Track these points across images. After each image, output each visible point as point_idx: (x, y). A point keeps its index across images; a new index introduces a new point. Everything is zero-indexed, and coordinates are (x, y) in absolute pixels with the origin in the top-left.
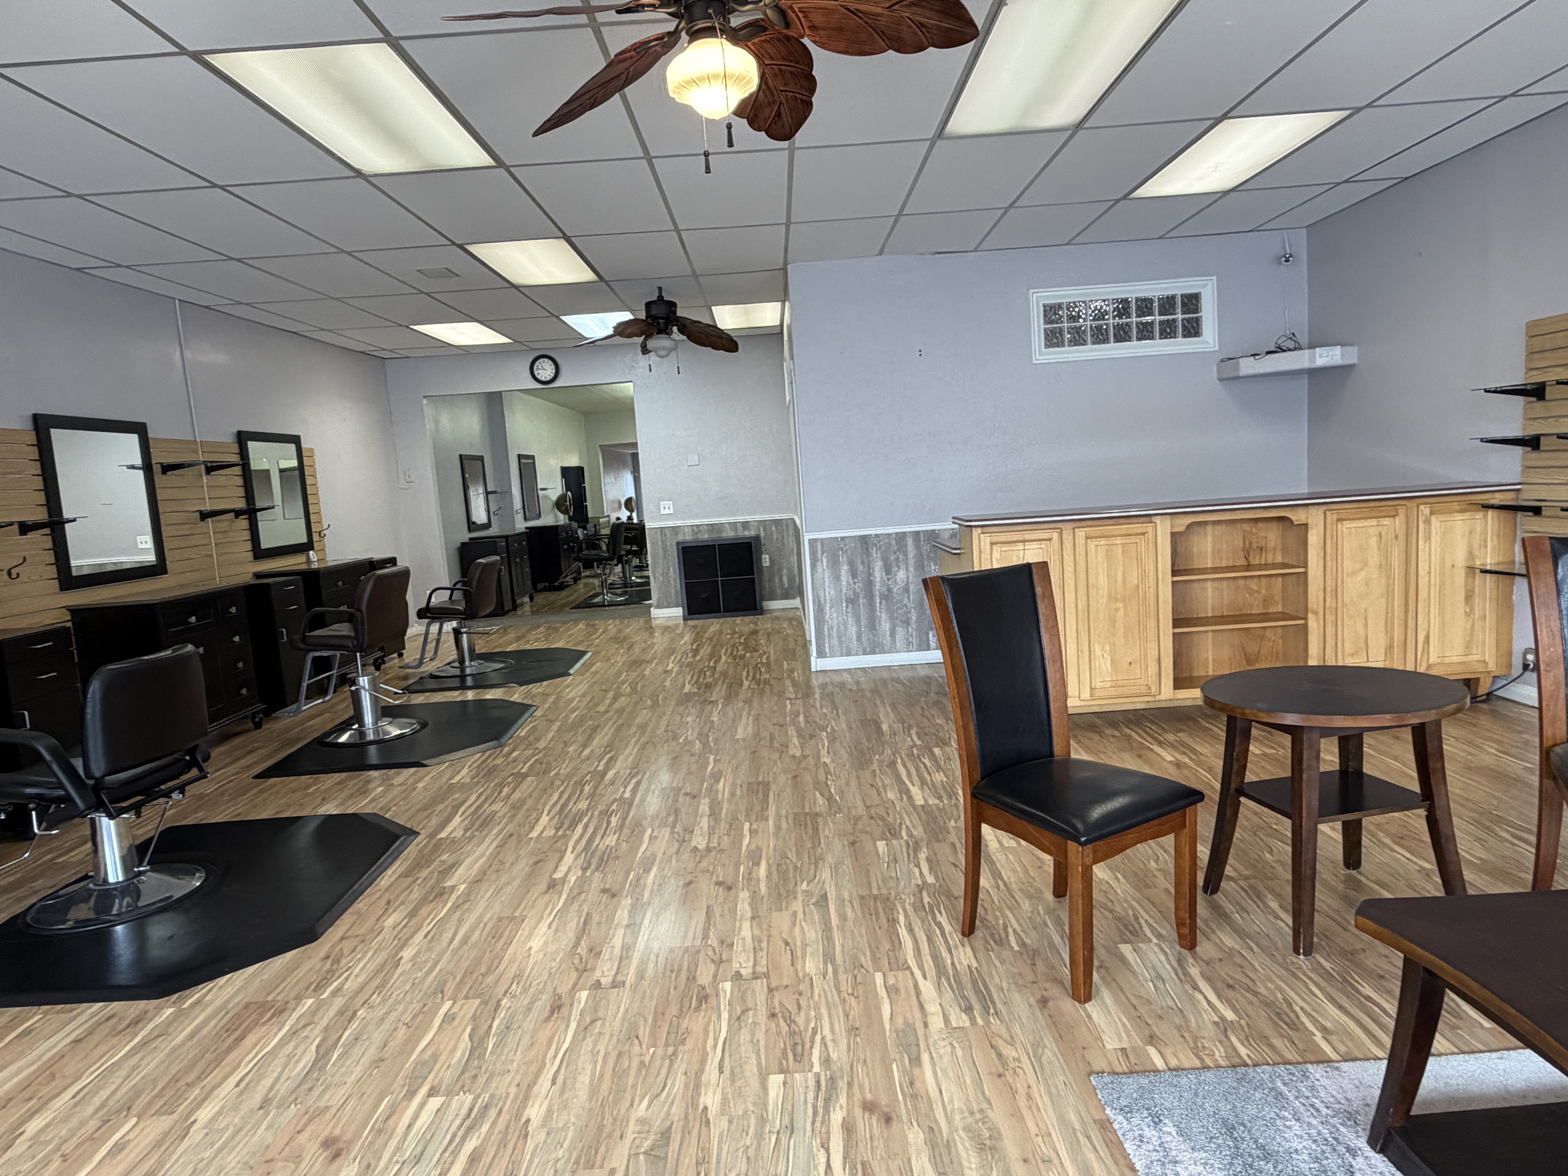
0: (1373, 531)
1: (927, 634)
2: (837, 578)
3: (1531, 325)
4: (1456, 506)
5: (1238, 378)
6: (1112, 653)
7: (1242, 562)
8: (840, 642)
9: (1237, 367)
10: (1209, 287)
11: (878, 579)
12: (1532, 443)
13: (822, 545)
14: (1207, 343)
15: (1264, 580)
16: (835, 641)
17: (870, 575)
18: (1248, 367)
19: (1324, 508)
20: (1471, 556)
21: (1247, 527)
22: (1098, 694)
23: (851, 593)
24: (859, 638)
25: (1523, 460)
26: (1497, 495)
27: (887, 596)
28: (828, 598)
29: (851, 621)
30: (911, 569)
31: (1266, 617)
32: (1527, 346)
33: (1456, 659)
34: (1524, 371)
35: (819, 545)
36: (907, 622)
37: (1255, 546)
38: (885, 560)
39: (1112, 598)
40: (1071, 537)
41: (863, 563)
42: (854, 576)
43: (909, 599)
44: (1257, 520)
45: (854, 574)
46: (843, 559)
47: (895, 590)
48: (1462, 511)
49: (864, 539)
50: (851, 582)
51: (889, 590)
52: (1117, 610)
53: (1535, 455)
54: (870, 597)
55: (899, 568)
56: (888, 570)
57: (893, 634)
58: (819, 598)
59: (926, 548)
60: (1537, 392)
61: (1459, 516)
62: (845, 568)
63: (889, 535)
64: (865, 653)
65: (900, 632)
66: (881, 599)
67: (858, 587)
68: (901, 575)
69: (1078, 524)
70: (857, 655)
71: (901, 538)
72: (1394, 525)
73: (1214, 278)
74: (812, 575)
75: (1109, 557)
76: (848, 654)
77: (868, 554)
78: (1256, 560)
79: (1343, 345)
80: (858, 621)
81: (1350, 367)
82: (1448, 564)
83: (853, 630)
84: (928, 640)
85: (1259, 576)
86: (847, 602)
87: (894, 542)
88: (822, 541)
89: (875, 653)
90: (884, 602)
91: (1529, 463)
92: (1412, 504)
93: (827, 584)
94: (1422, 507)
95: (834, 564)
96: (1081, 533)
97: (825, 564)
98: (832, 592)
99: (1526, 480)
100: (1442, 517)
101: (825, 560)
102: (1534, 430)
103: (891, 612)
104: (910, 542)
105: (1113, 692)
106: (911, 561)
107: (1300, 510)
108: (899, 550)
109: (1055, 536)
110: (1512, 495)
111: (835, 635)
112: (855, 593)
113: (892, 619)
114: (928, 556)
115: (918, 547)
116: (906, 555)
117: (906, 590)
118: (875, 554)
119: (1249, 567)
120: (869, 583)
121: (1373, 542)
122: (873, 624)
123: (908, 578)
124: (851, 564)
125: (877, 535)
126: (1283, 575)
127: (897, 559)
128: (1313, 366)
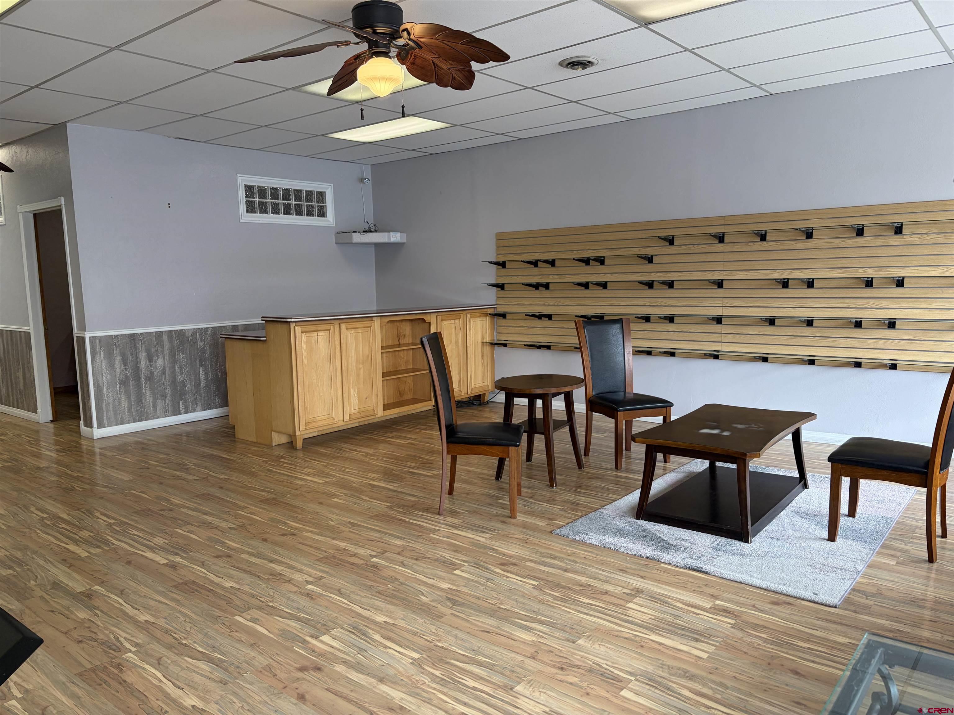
0: (453, 326)
1: (179, 403)
2: (112, 366)
3: (497, 234)
4: (478, 314)
5: (352, 243)
6: (359, 393)
7: (396, 343)
8: (115, 414)
9: (351, 238)
10: (330, 189)
11: (143, 366)
12: (501, 287)
13: (100, 341)
14: (329, 221)
15: (405, 352)
16: (112, 413)
17: (137, 363)
18: (357, 238)
19: (436, 314)
20: (483, 338)
21: (398, 324)
22: (353, 417)
23: (123, 377)
24: (130, 410)
25: (497, 294)
26: (489, 310)
27: (150, 378)
28: (105, 381)
29: (123, 397)
30: (167, 358)
31: (407, 371)
32: (496, 244)
33: (480, 385)
34: (495, 255)
35: (97, 341)
36: (164, 396)
37: (402, 334)
38: (148, 352)
39: (357, 362)
40: (338, 328)
41: (132, 354)
42: (125, 364)
43: (165, 379)
44: (402, 321)
45: (125, 362)
46: (116, 351)
47: (156, 373)
48: (480, 317)
49: (132, 337)
50: (123, 368)
51: (152, 373)
52: (360, 369)
53: (502, 292)
54: (137, 379)
55: (158, 357)
56: (150, 359)
57: (155, 405)
58: (98, 382)
59: (176, 343)
60: (502, 265)
61: (478, 319)
62: (118, 359)
63: (150, 334)
64: (135, 421)
65: (160, 403)
66: (146, 380)
67: (129, 372)
68: (160, 362)
69: (341, 321)
70: (129, 423)
71: (159, 335)
72: (459, 323)
73: (332, 185)
74: (92, 364)
75: (356, 338)
76: (122, 423)
77: (135, 347)
78: (402, 342)
79: (401, 232)
80: (129, 398)
81: (403, 243)
82: (476, 342)
83: (125, 405)
84: (179, 408)
85: (404, 350)
86: (120, 384)
87: (154, 339)
88: (100, 338)
89: (142, 420)
90: (148, 382)
91: (499, 296)
92: (464, 313)
93: (104, 371)
94: (468, 315)
95: (110, 356)
96: (343, 327)
97: (102, 356)
98: (109, 377)
99: (498, 303)
100: (474, 319)
101: (102, 353)
102: (501, 281)
103: (152, 389)
104: (165, 338)
105: (359, 415)
106: (167, 352)
107: (428, 315)
108: (157, 344)
109: (332, 327)
110: (493, 310)
111: (111, 409)
112: (126, 377)
113: (154, 394)
114: (178, 348)
115: (171, 342)
116: (162, 347)
117: (163, 372)
118: (141, 347)
119: (399, 345)
120: (137, 369)
121: (453, 330)
122: (140, 400)
123: (164, 364)
124: (123, 355)
125: (141, 334)
126: (413, 349)
127: (157, 351)
128: (389, 242)
